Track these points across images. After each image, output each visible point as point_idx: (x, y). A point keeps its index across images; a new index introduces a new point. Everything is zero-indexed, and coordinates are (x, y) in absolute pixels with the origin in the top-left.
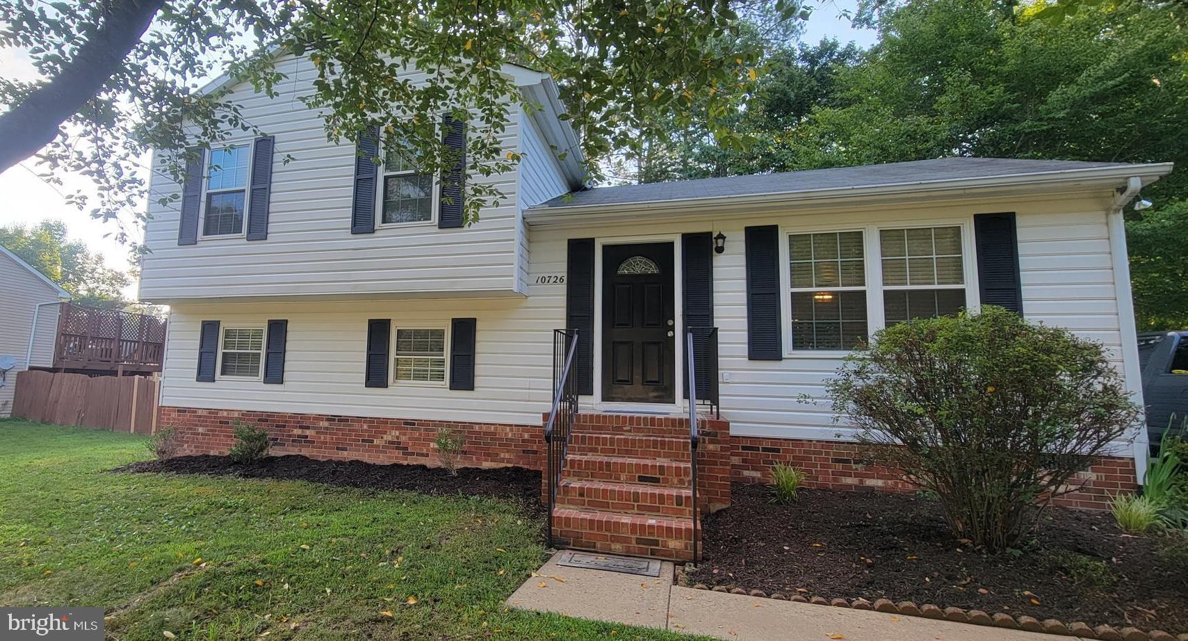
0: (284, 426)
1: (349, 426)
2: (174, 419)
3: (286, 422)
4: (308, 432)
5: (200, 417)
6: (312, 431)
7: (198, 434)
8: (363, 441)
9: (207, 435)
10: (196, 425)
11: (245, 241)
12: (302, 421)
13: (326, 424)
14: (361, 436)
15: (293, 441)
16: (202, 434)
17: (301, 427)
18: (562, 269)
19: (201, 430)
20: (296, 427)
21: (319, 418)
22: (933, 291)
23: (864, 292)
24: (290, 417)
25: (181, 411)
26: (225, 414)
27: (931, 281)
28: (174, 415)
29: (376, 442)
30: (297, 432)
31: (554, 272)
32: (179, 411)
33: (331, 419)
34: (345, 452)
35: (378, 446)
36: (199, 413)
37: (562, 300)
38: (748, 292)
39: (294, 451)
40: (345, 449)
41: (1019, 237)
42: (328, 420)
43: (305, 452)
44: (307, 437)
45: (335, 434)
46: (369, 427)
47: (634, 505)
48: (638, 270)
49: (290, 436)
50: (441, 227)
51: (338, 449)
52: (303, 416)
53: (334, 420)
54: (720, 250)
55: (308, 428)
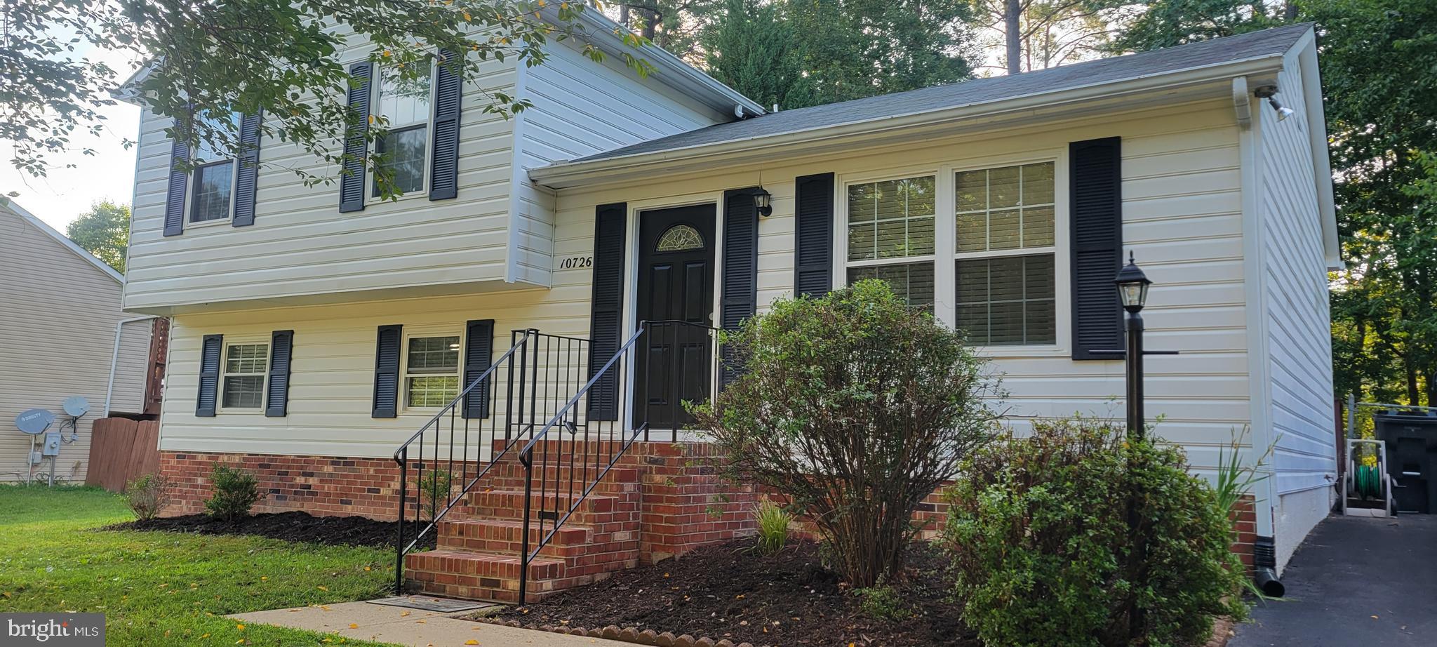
0: (287, 473)
1: (354, 470)
2: (172, 468)
3: (289, 467)
4: (311, 481)
5: (200, 463)
6: (316, 479)
7: (197, 486)
8: (369, 491)
9: (206, 487)
10: (195, 475)
11: (231, 228)
12: (304, 465)
13: (328, 469)
14: (366, 483)
15: (296, 493)
16: (202, 487)
17: (305, 474)
18: (587, 248)
19: (200, 481)
20: (299, 474)
21: (324, 460)
22: (1020, 257)
23: (932, 264)
24: (293, 461)
25: (181, 456)
26: (226, 458)
27: (1014, 244)
28: (173, 462)
29: (383, 491)
30: (300, 480)
31: (579, 252)
32: (178, 457)
33: (336, 461)
34: (350, 507)
35: (383, 497)
36: (200, 458)
37: (587, 291)
38: (796, 270)
39: (295, 507)
40: (349, 503)
41: (1125, 174)
42: (333, 463)
43: (308, 507)
44: (309, 487)
45: (339, 482)
46: (376, 471)
47: (507, 544)
48: (681, 245)
49: (292, 486)
50: (433, 198)
51: (342, 502)
52: (307, 459)
53: (338, 463)
54: (767, 211)
55: (311, 475)
